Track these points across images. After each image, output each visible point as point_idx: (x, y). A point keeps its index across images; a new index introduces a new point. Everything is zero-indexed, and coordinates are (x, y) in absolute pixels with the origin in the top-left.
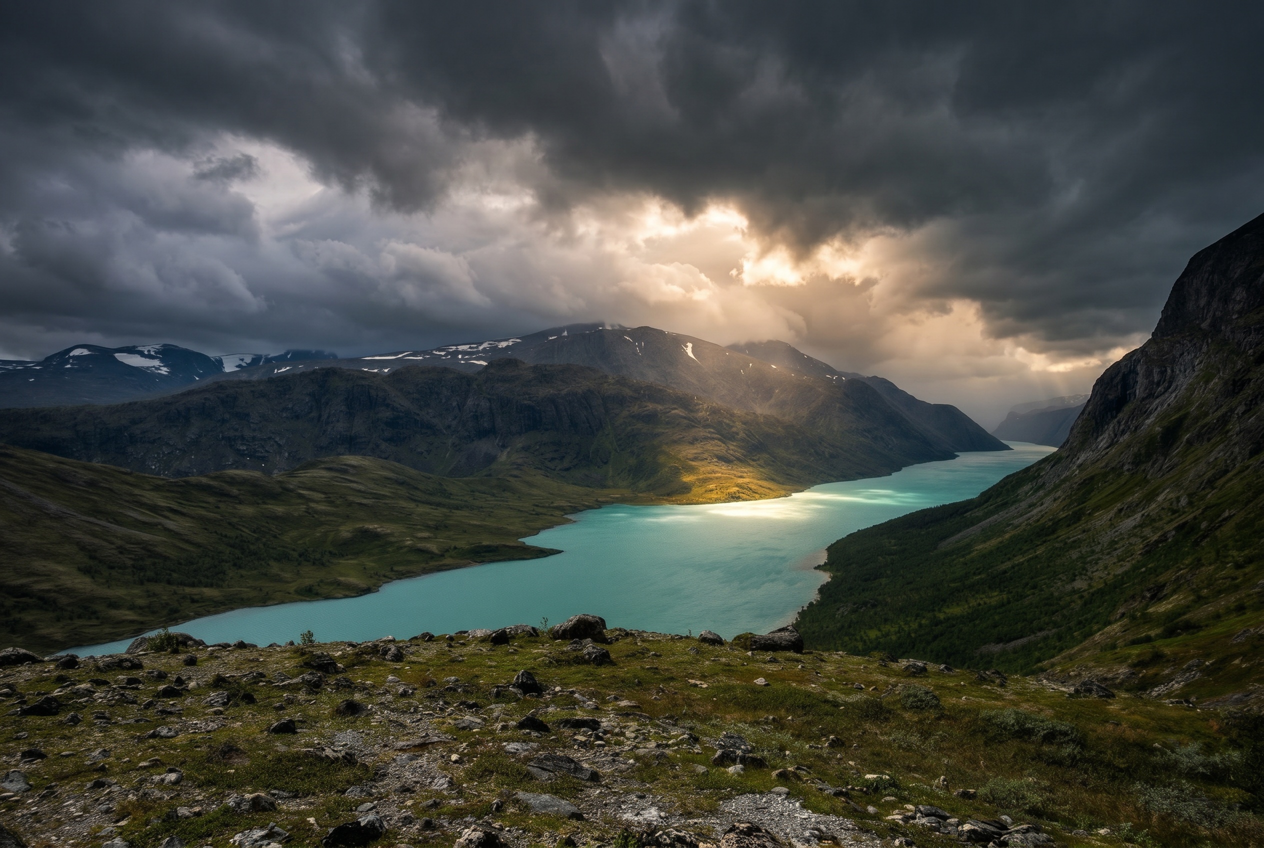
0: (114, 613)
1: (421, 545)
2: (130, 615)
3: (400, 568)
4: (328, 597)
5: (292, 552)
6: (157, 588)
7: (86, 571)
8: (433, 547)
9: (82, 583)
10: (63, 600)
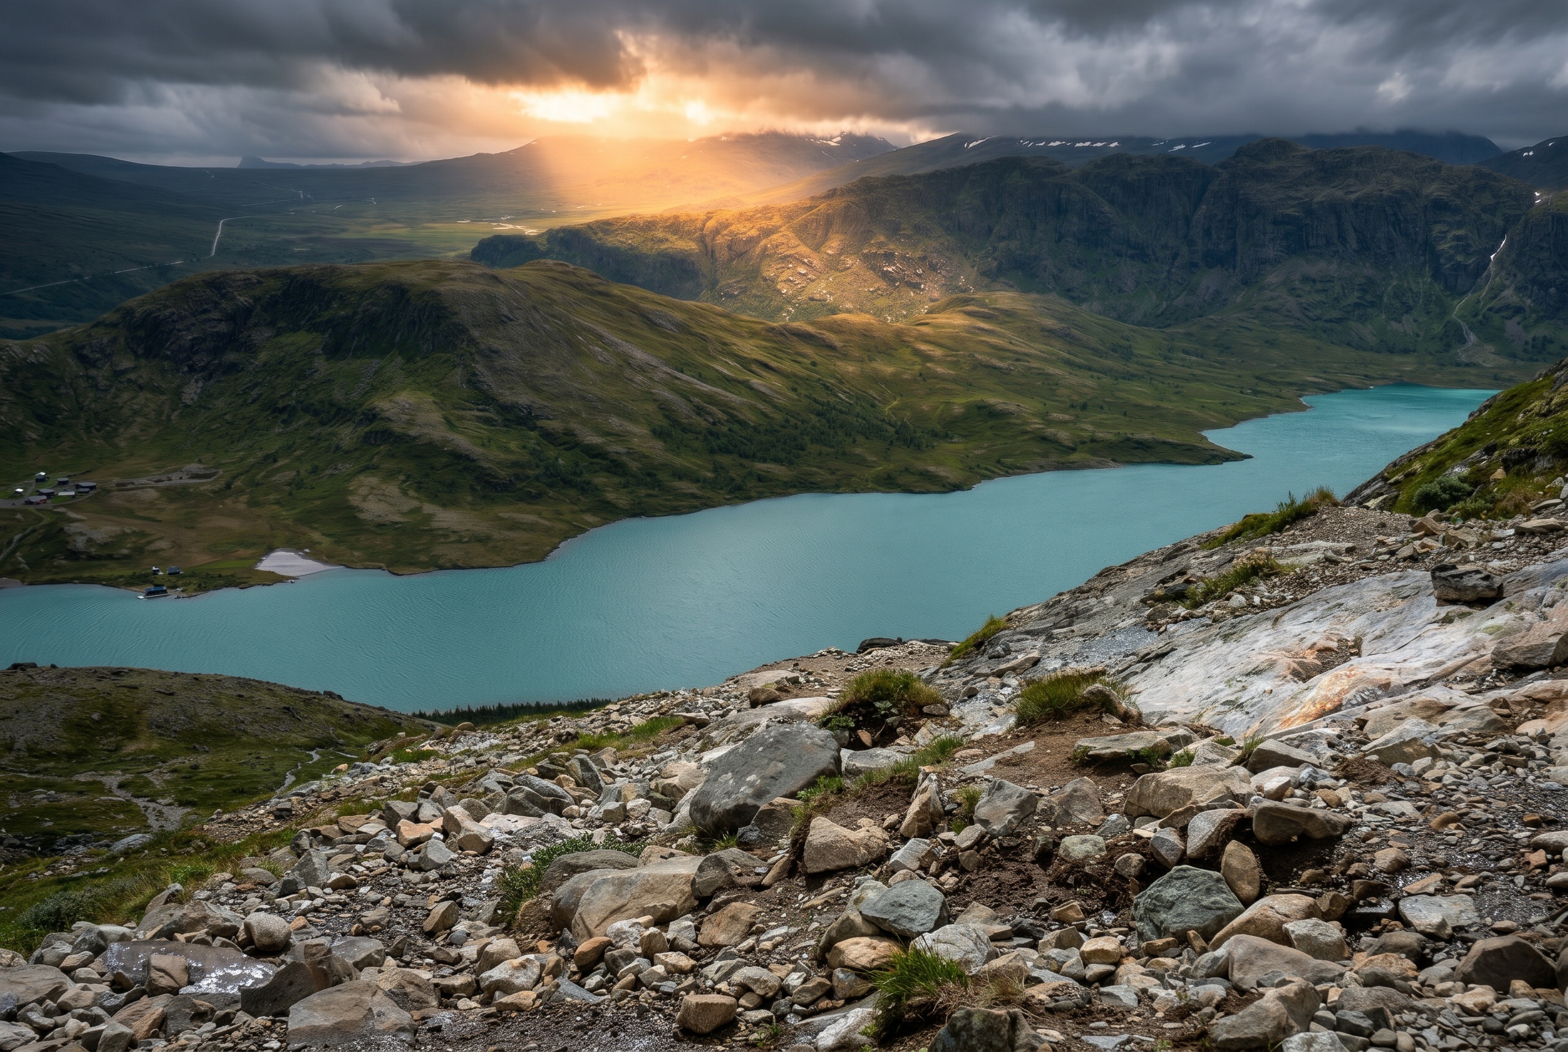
0: (678, 484)
1: (1050, 431)
2: (691, 488)
3: (1008, 461)
4: (908, 490)
5: (888, 427)
6: (725, 460)
7: (659, 433)
8: (1063, 435)
9: (656, 449)
10: (634, 466)
